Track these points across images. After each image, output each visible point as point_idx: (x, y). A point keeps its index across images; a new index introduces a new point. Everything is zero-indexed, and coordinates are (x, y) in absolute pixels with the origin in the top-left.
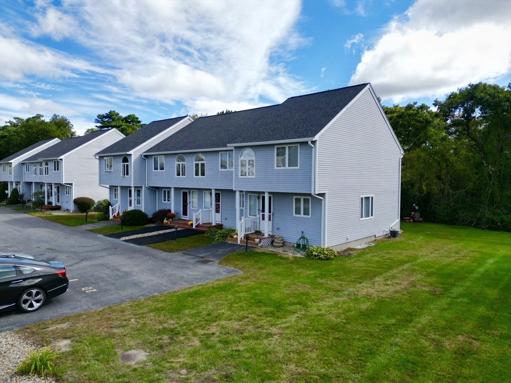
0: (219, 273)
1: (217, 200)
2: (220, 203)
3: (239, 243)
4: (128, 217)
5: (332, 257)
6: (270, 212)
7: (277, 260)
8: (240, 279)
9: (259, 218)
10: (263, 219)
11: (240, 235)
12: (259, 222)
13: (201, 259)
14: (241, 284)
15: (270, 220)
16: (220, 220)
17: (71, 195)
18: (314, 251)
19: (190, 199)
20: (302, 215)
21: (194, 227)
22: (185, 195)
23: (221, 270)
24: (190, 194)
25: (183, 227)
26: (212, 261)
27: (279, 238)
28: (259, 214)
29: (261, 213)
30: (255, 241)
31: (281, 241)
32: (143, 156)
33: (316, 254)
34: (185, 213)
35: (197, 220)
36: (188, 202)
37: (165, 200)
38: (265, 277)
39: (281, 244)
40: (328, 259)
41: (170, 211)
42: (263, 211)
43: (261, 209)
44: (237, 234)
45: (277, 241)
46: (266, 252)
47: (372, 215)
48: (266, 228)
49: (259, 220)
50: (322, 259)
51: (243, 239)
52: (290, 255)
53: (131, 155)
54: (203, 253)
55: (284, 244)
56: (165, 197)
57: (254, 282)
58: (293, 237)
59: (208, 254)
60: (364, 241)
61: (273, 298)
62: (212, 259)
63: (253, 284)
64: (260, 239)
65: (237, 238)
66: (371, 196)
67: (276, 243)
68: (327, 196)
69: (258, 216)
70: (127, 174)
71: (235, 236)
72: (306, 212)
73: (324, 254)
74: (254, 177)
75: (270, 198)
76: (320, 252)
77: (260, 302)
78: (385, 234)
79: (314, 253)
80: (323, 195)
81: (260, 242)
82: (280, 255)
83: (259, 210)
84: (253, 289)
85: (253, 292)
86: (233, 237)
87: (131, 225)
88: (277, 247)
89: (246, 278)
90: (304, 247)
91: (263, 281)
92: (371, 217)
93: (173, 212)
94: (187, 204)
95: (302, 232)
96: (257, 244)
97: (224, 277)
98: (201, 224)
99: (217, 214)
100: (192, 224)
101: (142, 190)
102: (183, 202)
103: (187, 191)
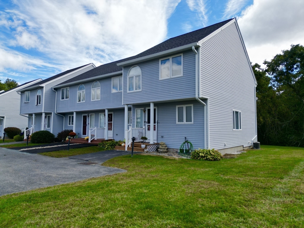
0: (98, 172)
1: (110, 119)
2: (113, 122)
3: (126, 149)
4: (37, 136)
5: (219, 158)
6: (155, 122)
7: (164, 161)
8: (122, 177)
9: (145, 129)
10: (149, 129)
11: (128, 143)
12: (145, 132)
13: (85, 162)
14: (122, 182)
15: (155, 130)
16: (112, 136)
17: (3, 126)
18: (200, 152)
19: (88, 121)
20: (185, 122)
21: (89, 142)
22: (85, 118)
23: (102, 170)
24: (88, 117)
25: (80, 142)
26: (95, 163)
27: (163, 144)
28: (145, 125)
29: (147, 125)
30: (141, 147)
31: (165, 147)
32: (53, 89)
33: (203, 155)
34: (84, 133)
35: (93, 136)
36: (87, 124)
37: (70, 124)
38: (154, 175)
39: (165, 150)
40: (215, 160)
41: (72, 131)
42: (149, 122)
43: (147, 121)
44: (125, 143)
45: (162, 148)
46: (152, 155)
47: (240, 129)
48: (152, 137)
49: (145, 131)
50: (210, 160)
51: (130, 146)
52: (176, 157)
53: (43, 87)
54: (90, 157)
55: (168, 150)
56: (70, 122)
57: (140, 179)
58: (176, 143)
59: (94, 157)
60: (236, 149)
61: (172, 200)
62: (96, 162)
63: (138, 181)
64: (146, 145)
65: (125, 146)
66: (239, 111)
67: (161, 149)
68: (209, 101)
69: (144, 127)
70: (40, 103)
71: (123, 144)
72: (189, 119)
73: (211, 155)
74: (141, 90)
75: (155, 110)
76: (207, 154)
77: (149, 207)
78: (249, 145)
79: (201, 154)
80: (205, 100)
81: (146, 147)
82: (166, 158)
83: (145, 122)
84: (138, 188)
85: (137, 191)
86: (121, 145)
87: (39, 142)
88: (162, 152)
89: (130, 176)
90: (187, 152)
91: (152, 179)
92: (239, 130)
93: (74, 131)
94: (86, 125)
95: (186, 138)
96: (143, 150)
97: (102, 176)
98: (96, 139)
99: (109, 131)
100: (88, 139)
101: (51, 115)
102: (83, 124)
103: (86, 115)
